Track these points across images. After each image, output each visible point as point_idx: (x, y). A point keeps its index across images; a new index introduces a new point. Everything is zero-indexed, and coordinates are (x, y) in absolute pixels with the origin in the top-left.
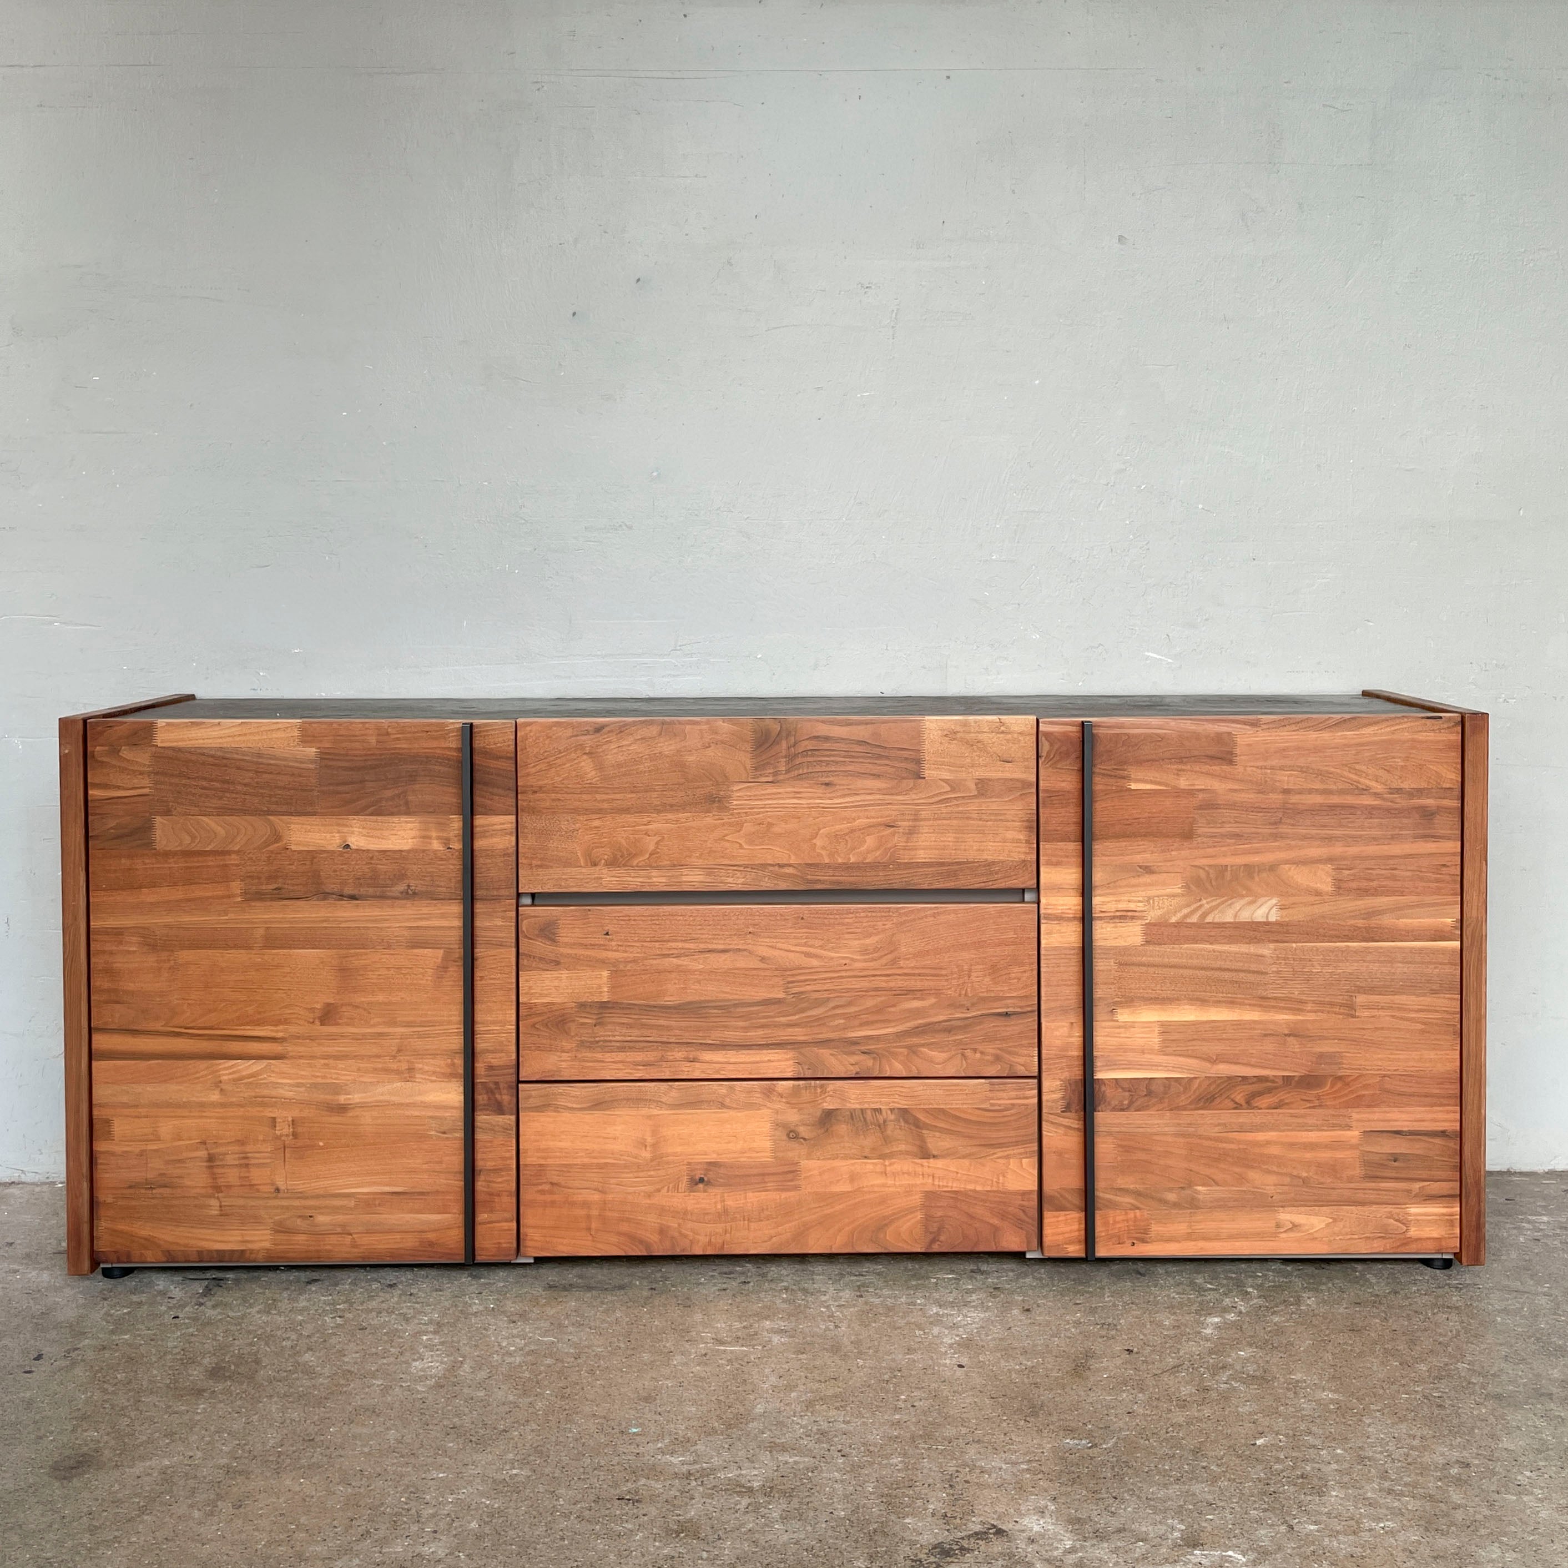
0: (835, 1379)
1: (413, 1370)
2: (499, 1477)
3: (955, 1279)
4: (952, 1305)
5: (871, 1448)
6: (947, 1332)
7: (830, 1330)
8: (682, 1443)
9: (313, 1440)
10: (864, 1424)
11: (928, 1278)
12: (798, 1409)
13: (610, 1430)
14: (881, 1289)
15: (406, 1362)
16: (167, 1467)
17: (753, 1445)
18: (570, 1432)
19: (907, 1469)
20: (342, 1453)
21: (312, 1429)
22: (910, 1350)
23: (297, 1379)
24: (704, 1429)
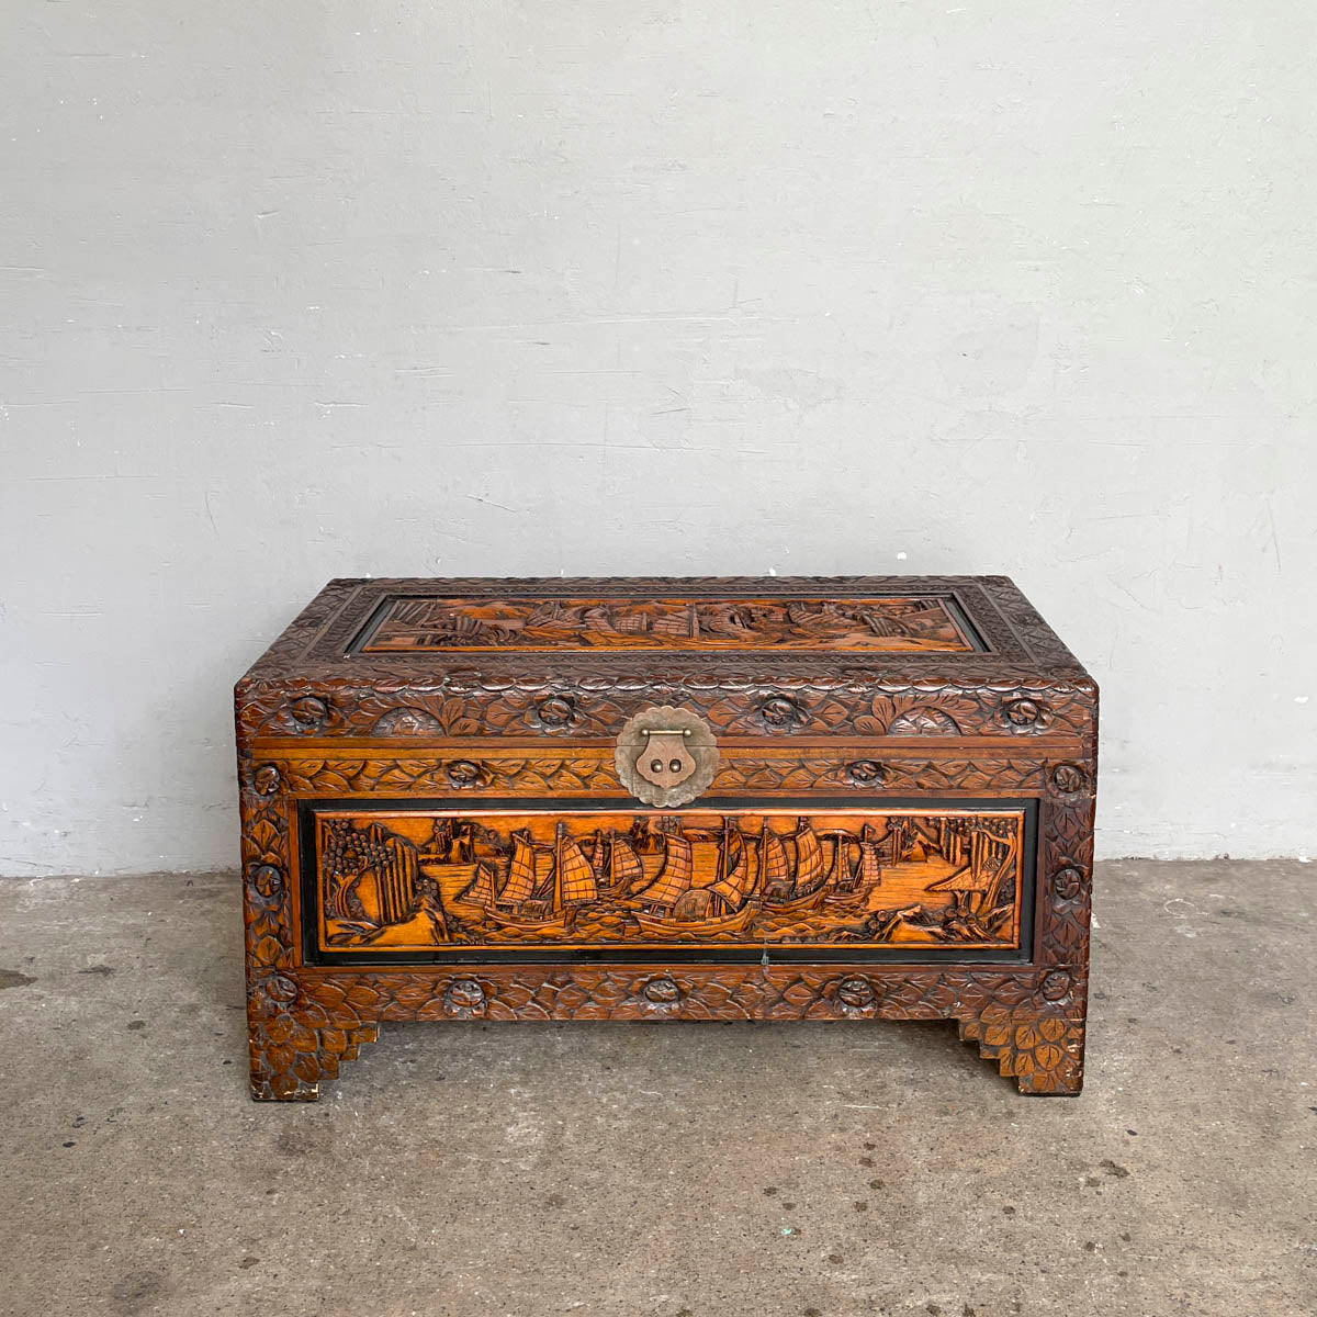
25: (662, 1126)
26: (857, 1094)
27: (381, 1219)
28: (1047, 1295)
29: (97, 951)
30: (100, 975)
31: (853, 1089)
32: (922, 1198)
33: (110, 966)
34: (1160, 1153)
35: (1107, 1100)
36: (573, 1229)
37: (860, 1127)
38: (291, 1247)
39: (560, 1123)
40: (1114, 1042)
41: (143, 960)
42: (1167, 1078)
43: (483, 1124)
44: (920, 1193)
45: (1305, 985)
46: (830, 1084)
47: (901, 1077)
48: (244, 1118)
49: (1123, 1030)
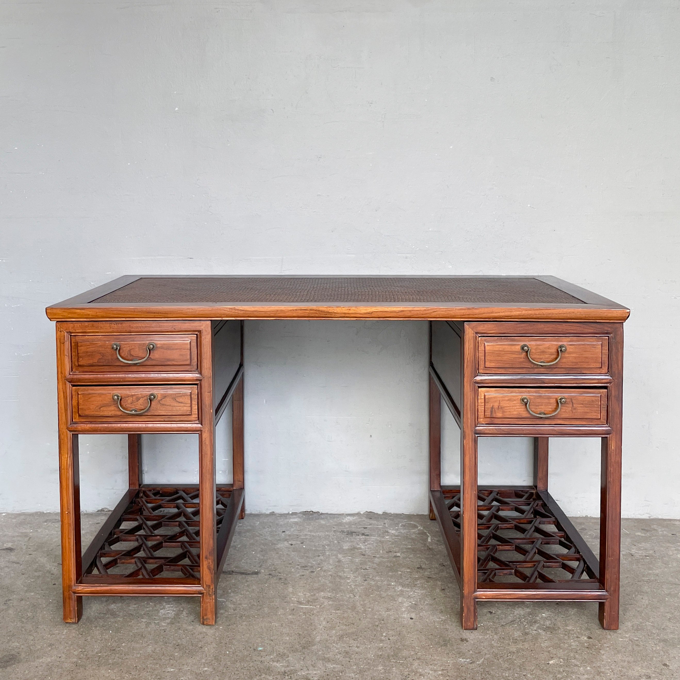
0: (353, 624)
1: (160, 614)
2: (198, 672)
3: (410, 572)
4: (408, 586)
5: (369, 661)
6: (405, 600)
7: (351, 598)
8: (282, 656)
9: (115, 650)
10: (366, 648)
11: (397, 571)
12: (336, 640)
13: (249, 648)
14: (375, 577)
15: (157, 610)
16: (50, 662)
17: (314, 658)
18: (231, 648)
19: (385, 672)
20: (128, 657)
21: (114, 644)
22: (388, 610)
23: (108, 618)
24: (292, 649)
25: (222, 611)
26: (304, 602)
27: (104, 640)
28: (354, 672)
29: (8, 542)
30: (9, 551)
31: (304, 600)
32: (318, 639)
33: (12, 547)
34: (420, 626)
35: (406, 607)
36: (177, 645)
37: (302, 614)
38: (68, 648)
39: (182, 609)
40: (418, 585)
41: (27, 546)
42: (435, 599)
43: (151, 609)
44: (318, 637)
46: (295, 598)
47: (324, 597)
48: (57, 604)
49: (424, 581)
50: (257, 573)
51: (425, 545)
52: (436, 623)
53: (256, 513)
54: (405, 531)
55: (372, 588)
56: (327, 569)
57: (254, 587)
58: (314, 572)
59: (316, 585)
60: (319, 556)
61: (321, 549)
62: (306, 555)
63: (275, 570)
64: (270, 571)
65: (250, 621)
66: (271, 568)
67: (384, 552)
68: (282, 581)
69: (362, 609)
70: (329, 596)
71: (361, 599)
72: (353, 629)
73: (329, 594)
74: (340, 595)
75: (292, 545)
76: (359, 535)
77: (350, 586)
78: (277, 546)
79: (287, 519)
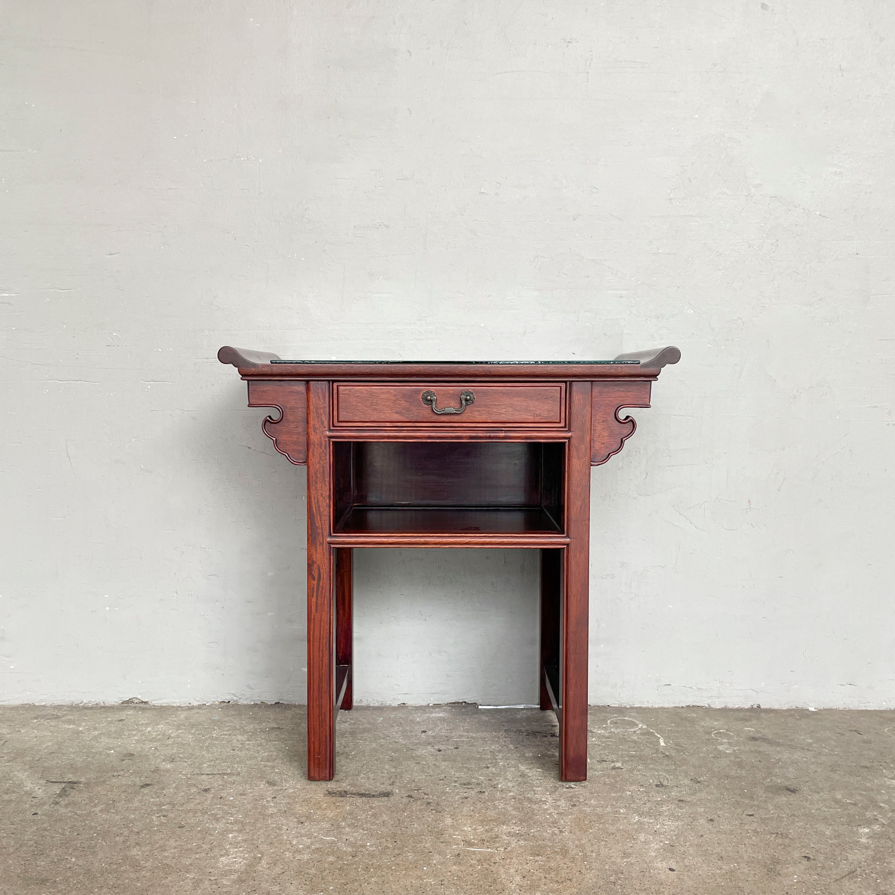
25: (331, 859)
26: (476, 842)
31: (474, 839)
34: (690, 883)
35: (656, 849)
37: (474, 862)
39: (259, 855)
40: (666, 814)
42: (702, 836)
43: (203, 855)
45: (807, 782)
46: (458, 835)
47: (509, 833)
48: (36, 847)
49: (673, 806)
50: (387, 795)
51: (657, 750)
52: (717, 876)
53: (377, 705)
54: (618, 730)
55: (589, 817)
56: (504, 787)
57: (385, 817)
58: (484, 792)
59: (492, 813)
60: (488, 767)
61: (489, 757)
62: (465, 765)
63: (417, 790)
64: (408, 791)
65: (383, 876)
66: (410, 787)
67: (595, 761)
68: (432, 808)
69: (581, 854)
70: (518, 832)
71: (574, 837)
72: (573, 889)
73: (517, 829)
74: (535, 830)
75: (440, 751)
76: (546, 736)
77: (550, 814)
78: (415, 752)
79: (426, 714)
